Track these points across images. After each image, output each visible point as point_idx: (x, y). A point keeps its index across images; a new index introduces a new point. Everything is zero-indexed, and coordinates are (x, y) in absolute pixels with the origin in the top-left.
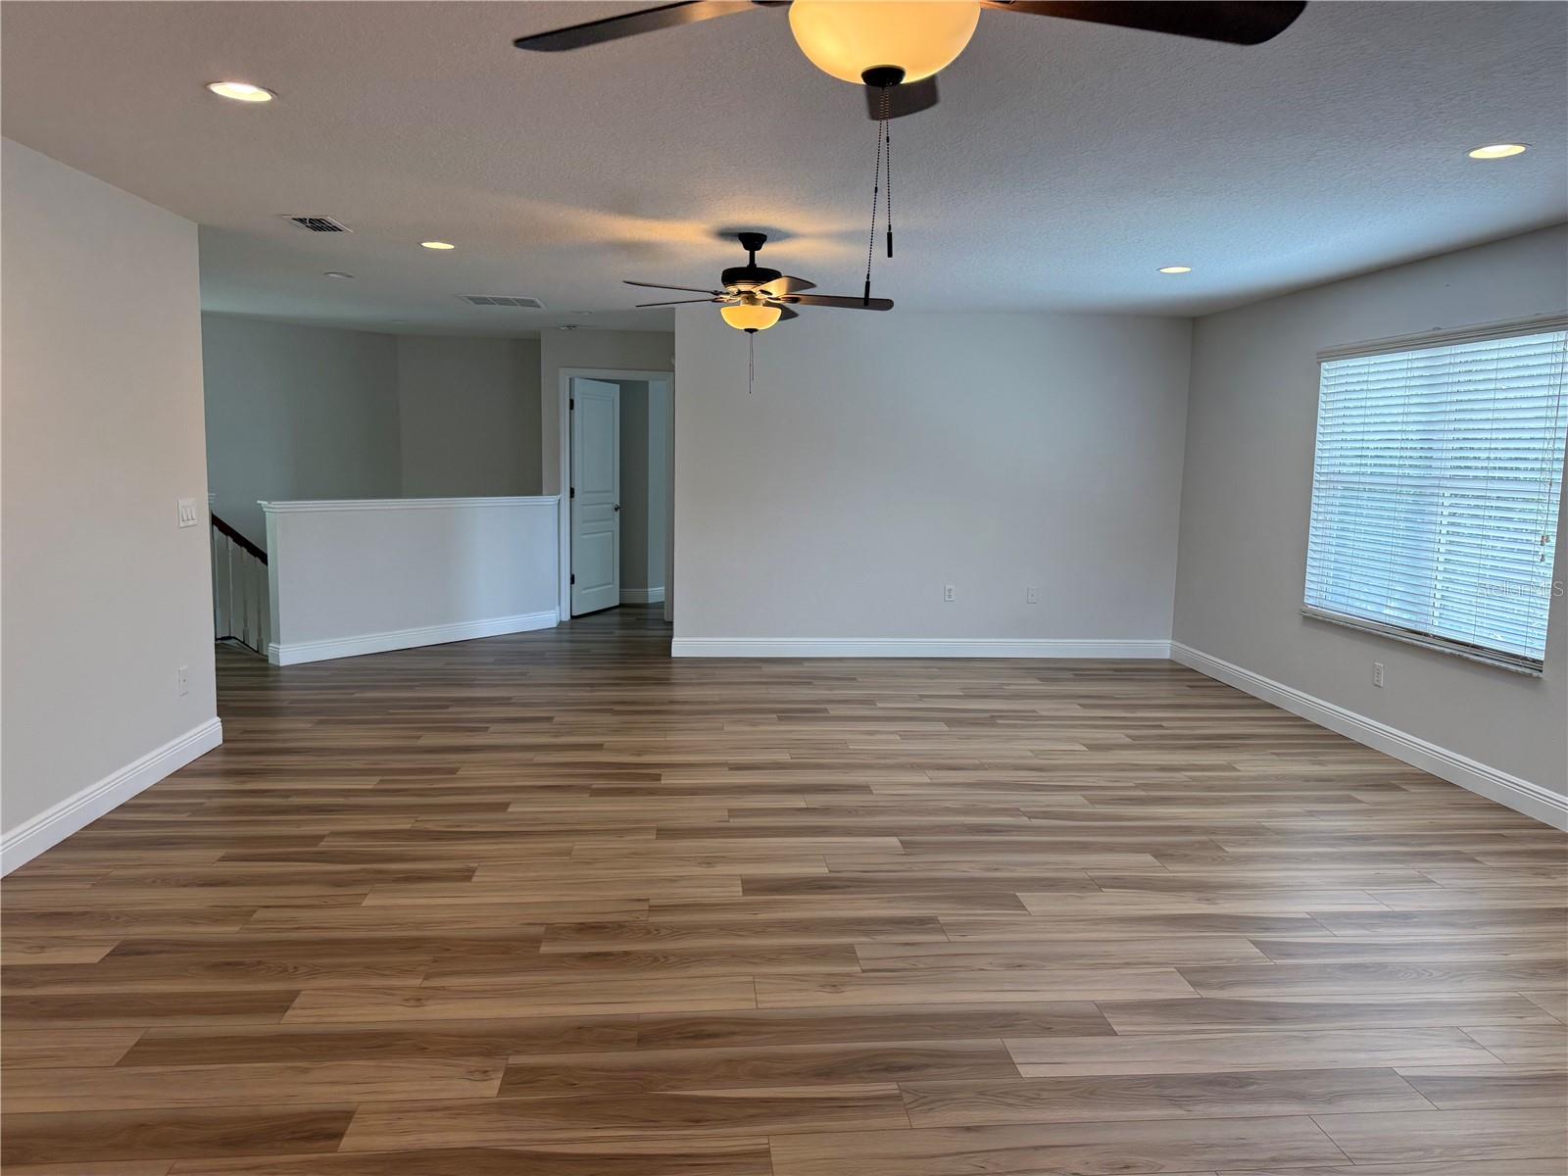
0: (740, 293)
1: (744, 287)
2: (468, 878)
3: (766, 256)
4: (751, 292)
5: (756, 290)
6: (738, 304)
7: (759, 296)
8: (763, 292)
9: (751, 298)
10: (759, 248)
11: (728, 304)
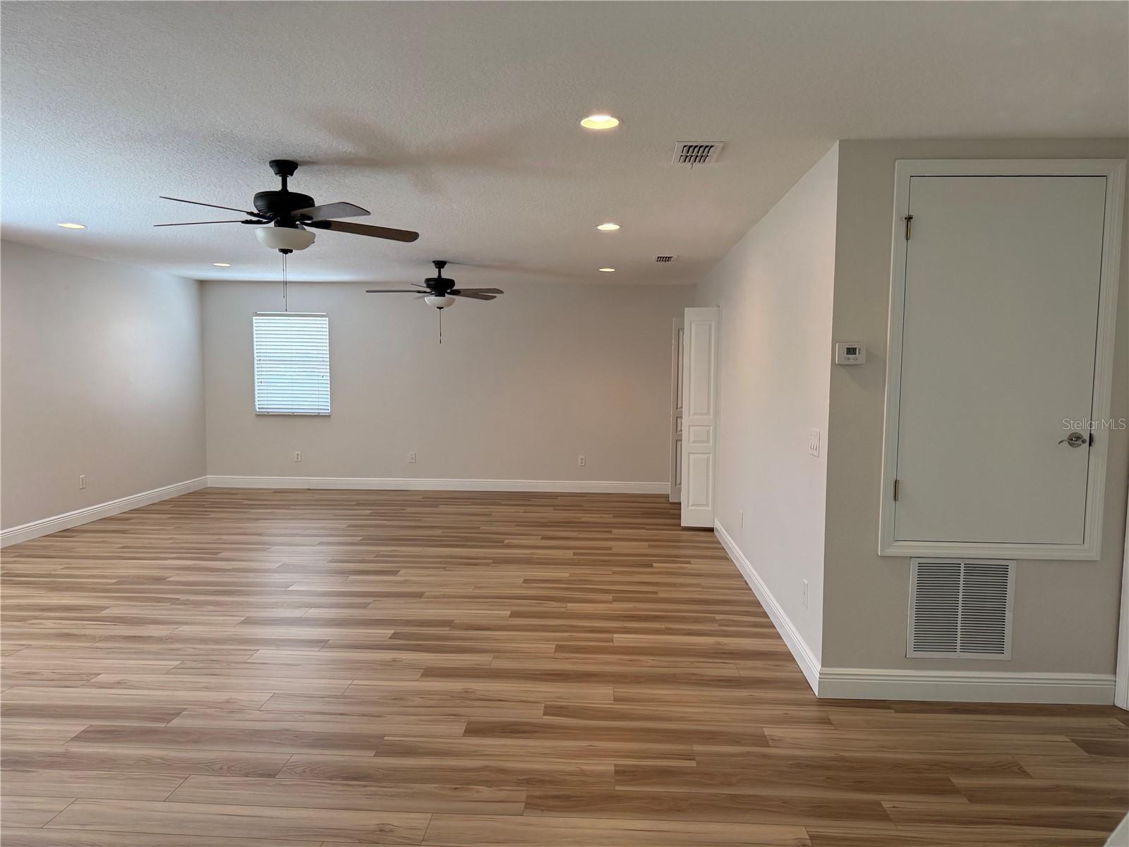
2: (525, 580)
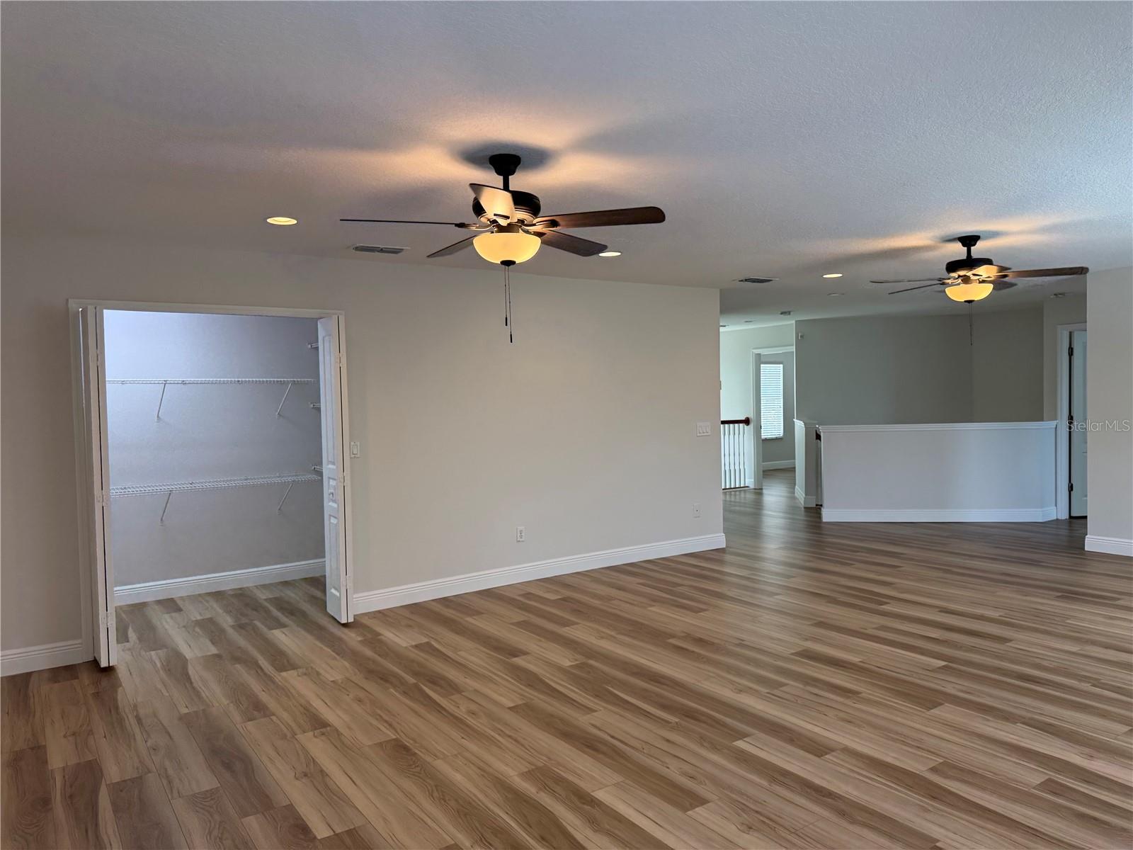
0: (959, 276)
1: (962, 273)
3: (978, 250)
4: (965, 276)
5: (969, 274)
6: (959, 284)
7: (972, 277)
8: (974, 275)
9: (966, 280)
10: (974, 245)
11: (952, 285)
